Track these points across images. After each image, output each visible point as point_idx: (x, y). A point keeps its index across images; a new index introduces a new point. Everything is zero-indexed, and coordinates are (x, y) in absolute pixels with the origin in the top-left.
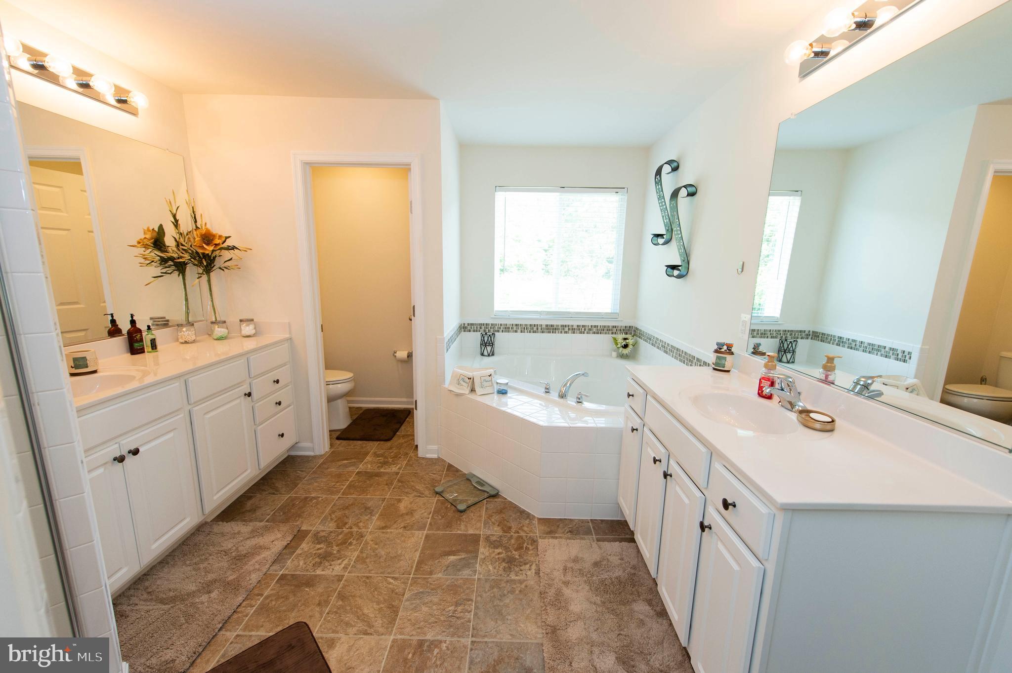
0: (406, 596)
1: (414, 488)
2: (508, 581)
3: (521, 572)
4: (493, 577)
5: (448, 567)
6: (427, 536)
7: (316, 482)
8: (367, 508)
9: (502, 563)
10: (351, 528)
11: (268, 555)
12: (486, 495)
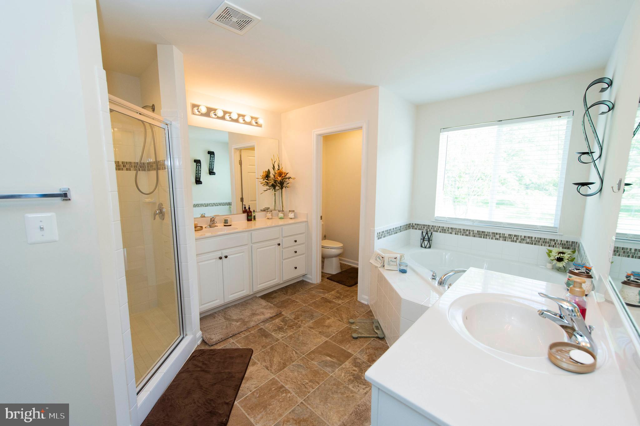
0: (294, 363)
1: (341, 315)
2: (345, 387)
3: (357, 387)
4: (340, 380)
5: (323, 361)
6: (326, 342)
7: (303, 295)
8: (312, 315)
9: (351, 375)
10: (299, 321)
11: (262, 317)
12: (377, 336)
